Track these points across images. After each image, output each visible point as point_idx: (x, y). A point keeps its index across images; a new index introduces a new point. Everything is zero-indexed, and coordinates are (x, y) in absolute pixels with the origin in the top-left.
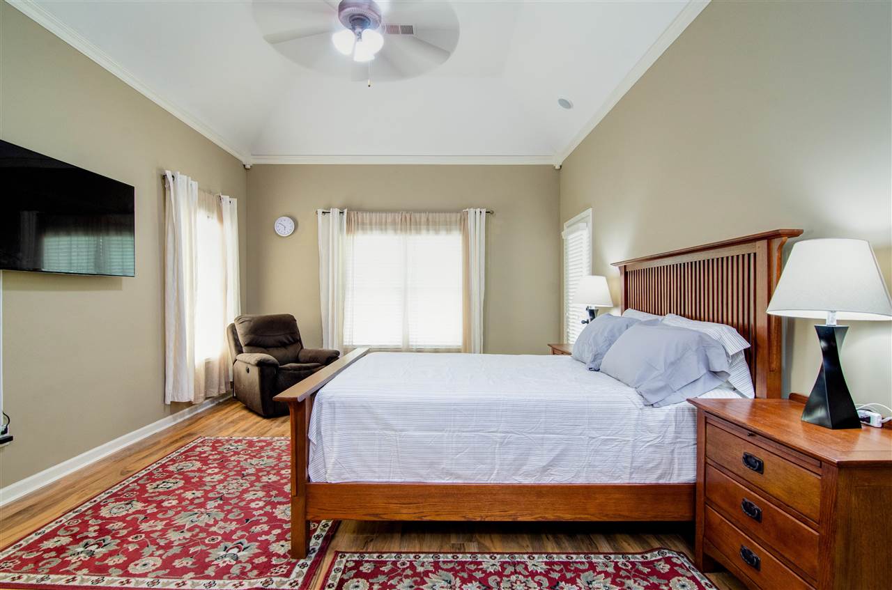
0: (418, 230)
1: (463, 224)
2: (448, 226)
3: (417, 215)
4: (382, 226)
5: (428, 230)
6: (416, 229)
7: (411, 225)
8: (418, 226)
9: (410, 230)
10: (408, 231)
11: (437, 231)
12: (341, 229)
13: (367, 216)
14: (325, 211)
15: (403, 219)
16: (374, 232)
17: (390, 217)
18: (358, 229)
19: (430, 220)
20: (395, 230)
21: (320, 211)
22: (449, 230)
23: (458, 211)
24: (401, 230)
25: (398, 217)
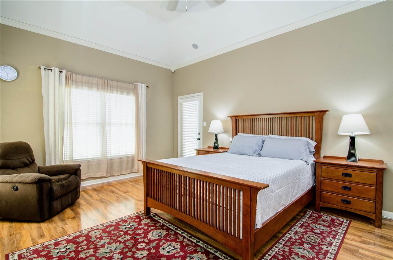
0: (112, 91)
1: (135, 91)
2: (128, 91)
3: (111, 82)
4: (90, 85)
5: (117, 91)
6: (110, 90)
7: (107, 87)
8: (111, 88)
9: (107, 89)
10: (106, 90)
11: (122, 93)
12: (60, 82)
13: (79, 78)
14: (46, 68)
15: (103, 83)
16: (84, 88)
17: (95, 80)
18: (73, 85)
19: (119, 86)
20: (98, 88)
21: (43, 68)
22: (128, 93)
23: (132, 83)
24: (102, 89)
25: (100, 81)
